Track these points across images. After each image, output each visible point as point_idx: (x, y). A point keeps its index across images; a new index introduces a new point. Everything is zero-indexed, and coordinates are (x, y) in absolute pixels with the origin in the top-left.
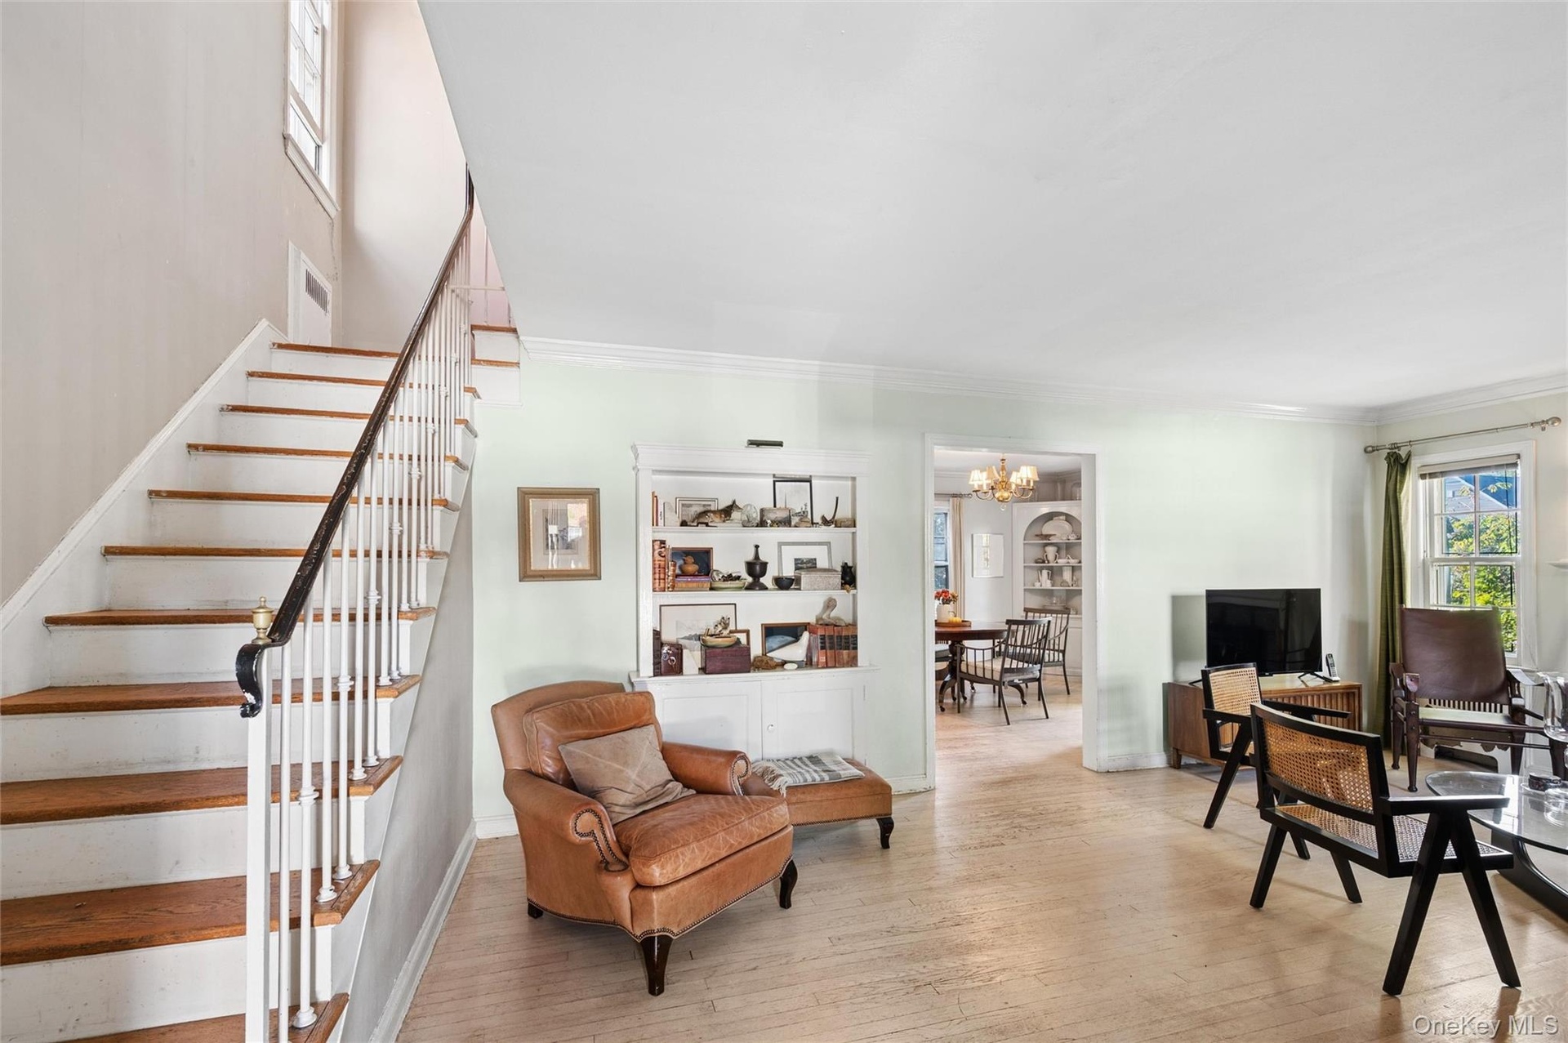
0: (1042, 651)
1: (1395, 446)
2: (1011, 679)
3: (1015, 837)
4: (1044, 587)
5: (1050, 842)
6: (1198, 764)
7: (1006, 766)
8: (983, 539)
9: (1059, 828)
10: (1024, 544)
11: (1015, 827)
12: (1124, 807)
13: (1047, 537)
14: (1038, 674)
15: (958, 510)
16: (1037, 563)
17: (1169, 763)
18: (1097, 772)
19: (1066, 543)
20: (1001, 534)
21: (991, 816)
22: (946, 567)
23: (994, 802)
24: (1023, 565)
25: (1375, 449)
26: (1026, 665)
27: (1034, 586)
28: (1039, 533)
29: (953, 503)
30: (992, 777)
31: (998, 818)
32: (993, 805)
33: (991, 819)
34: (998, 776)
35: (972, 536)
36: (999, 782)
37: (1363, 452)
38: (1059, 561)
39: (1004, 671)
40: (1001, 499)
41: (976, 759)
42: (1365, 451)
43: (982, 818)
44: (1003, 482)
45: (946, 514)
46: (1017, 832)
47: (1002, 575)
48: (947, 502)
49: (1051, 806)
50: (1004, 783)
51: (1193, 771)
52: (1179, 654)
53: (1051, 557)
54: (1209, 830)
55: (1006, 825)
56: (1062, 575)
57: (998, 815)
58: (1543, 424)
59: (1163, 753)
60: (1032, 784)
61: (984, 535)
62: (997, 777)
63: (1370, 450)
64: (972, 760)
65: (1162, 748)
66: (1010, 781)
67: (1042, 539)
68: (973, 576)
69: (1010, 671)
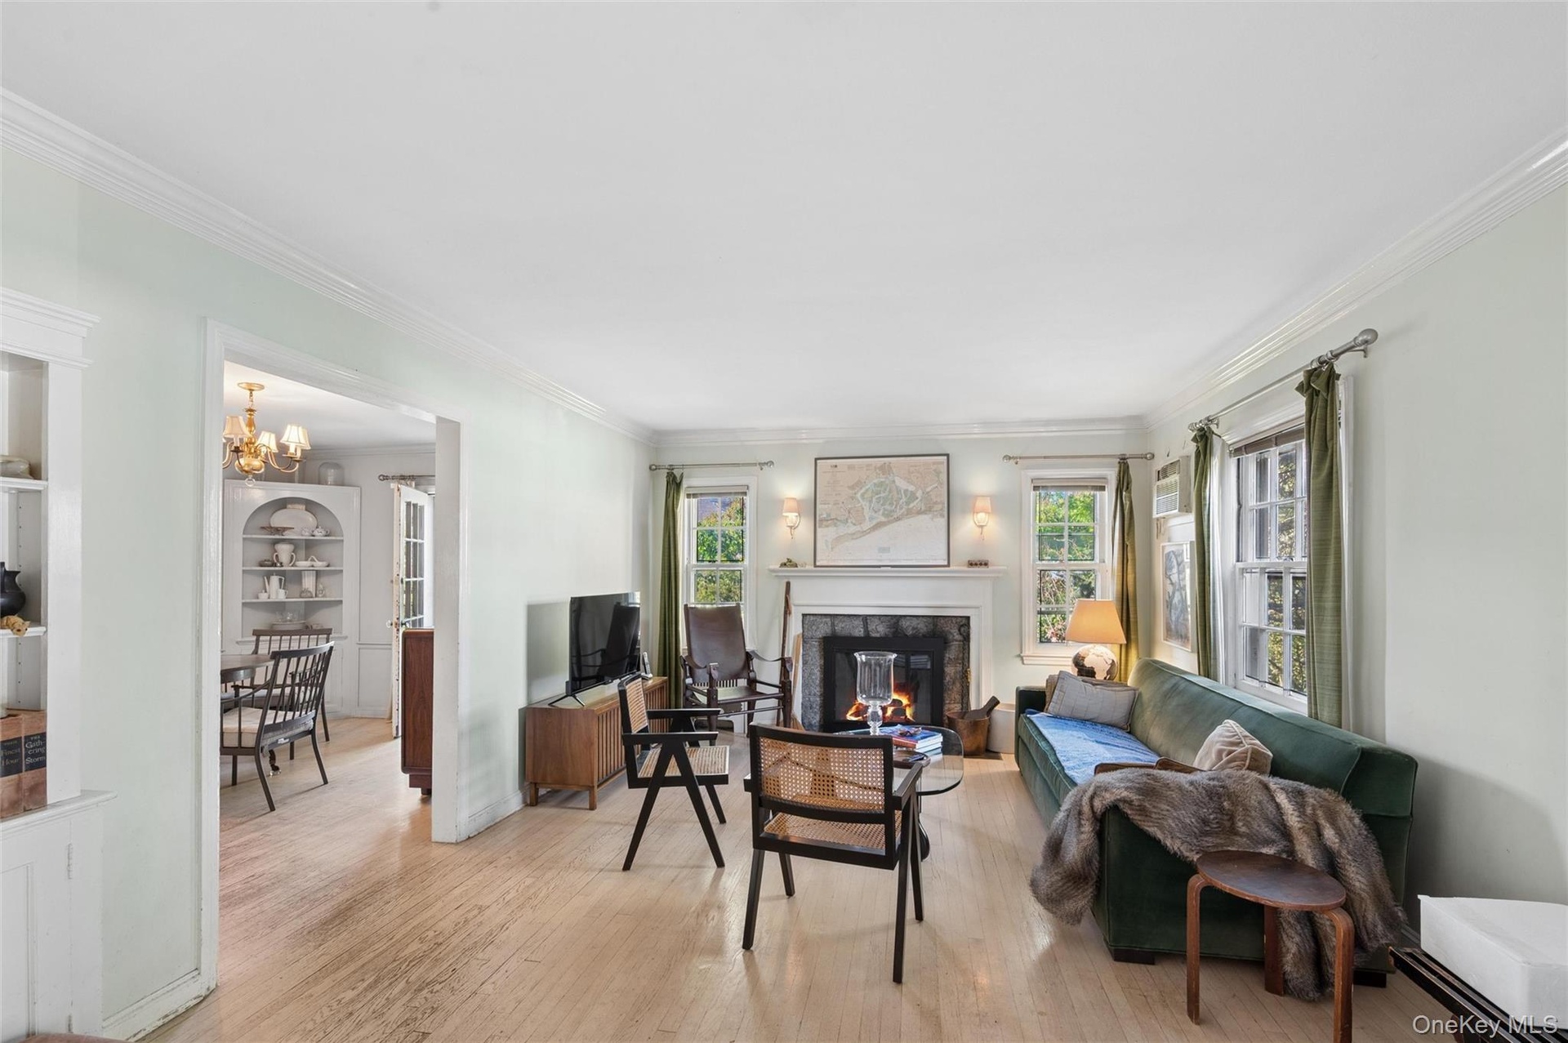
0: (297, 688)
1: (671, 468)
2: (274, 739)
3: (434, 1010)
4: (273, 599)
5: (488, 987)
6: (548, 792)
7: (322, 884)
9: (480, 956)
10: (244, 539)
11: (420, 990)
12: (529, 881)
13: (277, 530)
14: (312, 723)
16: (261, 566)
17: (524, 801)
18: (457, 844)
19: (306, 540)
21: (366, 990)
23: (352, 959)
24: (242, 568)
25: (658, 468)
26: (290, 715)
27: (258, 598)
28: (265, 525)
30: (314, 913)
31: (380, 987)
32: (352, 967)
33: (370, 995)
34: (323, 908)
36: (335, 917)
37: (648, 469)
38: (298, 563)
39: (264, 729)
40: (247, 469)
41: (260, 891)
42: (650, 468)
43: (352, 1001)
44: (251, 443)
46: (429, 996)
49: (441, 923)
50: (342, 915)
51: (553, 803)
52: (536, 670)
53: (284, 559)
54: (628, 871)
55: (403, 992)
56: (300, 582)
57: (376, 982)
58: (762, 465)
59: (519, 792)
60: (387, 897)
62: (323, 911)
63: (653, 468)
64: (251, 896)
65: (517, 786)
66: (349, 908)
67: (271, 534)
69: (275, 727)
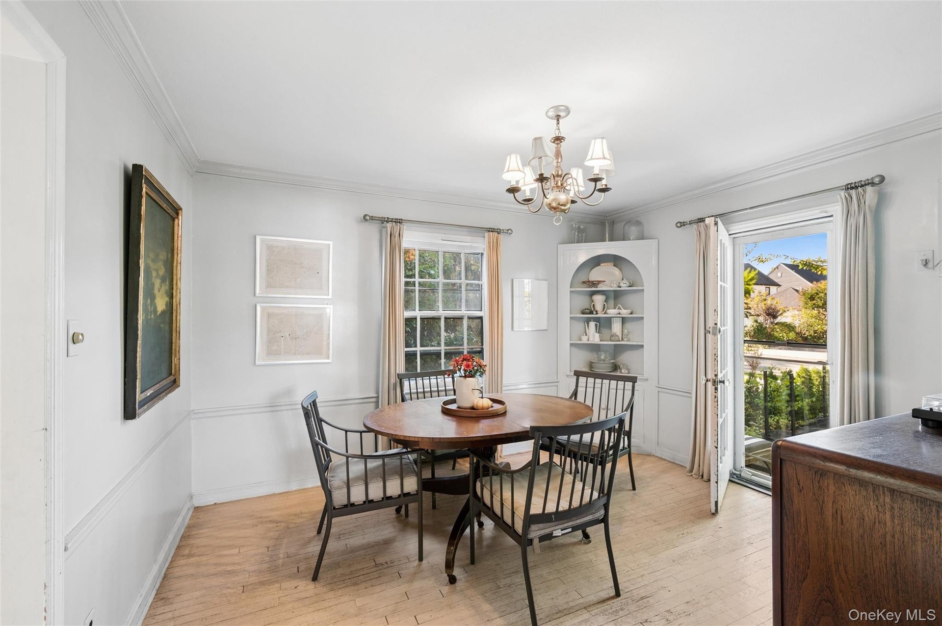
4: (591, 341)
8: (526, 285)
10: (571, 292)
13: (594, 284)
15: (495, 247)
16: (583, 313)
19: (614, 291)
20: (546, 280)
22: (481, 318)
24: (569, 316)
27: (580, 339)
28: (585, 280)
29: (489, 238)
35: (512, 280)
38: (609, 311)
40: (554, 205)
44: (558, 176)
45: (482, 254)
47: (545, 329)
48: (482, 239)
53: (599, 307)
56: (610, 327)
61: (526, 281)
67: (589, 287)
68: (512, 330)
